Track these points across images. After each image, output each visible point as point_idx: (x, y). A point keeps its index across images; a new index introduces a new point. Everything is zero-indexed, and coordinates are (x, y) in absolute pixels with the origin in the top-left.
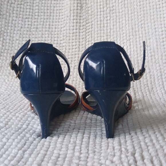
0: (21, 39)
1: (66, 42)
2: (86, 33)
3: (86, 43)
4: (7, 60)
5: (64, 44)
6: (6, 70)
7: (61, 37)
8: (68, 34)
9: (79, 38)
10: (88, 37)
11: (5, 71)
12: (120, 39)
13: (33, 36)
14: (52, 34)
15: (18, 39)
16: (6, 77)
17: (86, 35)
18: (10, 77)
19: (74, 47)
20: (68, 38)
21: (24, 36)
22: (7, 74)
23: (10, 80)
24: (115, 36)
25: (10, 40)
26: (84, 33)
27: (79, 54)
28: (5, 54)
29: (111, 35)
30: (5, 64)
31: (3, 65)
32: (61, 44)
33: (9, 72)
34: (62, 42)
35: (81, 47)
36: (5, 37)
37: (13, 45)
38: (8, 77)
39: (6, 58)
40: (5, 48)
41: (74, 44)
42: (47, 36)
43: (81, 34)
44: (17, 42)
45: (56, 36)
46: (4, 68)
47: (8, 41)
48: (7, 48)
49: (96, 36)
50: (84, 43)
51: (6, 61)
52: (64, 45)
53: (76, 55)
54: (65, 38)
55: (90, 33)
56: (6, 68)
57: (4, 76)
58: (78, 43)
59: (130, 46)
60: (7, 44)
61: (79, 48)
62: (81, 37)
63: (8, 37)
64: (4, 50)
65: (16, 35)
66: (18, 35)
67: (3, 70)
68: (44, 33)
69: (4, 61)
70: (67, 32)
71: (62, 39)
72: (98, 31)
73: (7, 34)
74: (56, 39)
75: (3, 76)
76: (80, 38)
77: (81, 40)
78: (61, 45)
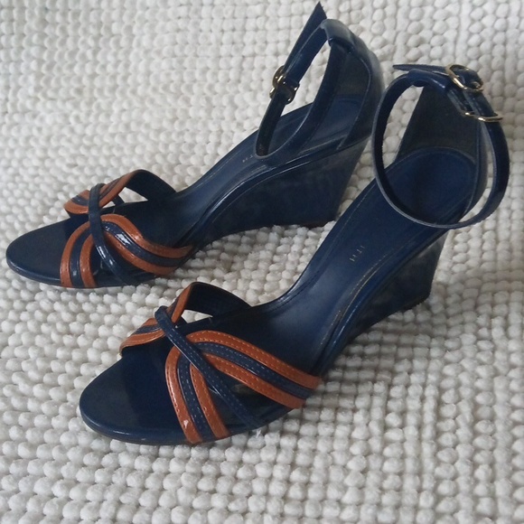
4: (68, 36)
6: (68, 79)
11: (63, 83)
16: (69, 106)
18: (83, 106)
22: (72, 93)
23: (82, 116)
28: (58, 18)
30: (61, 56)
31: (56, 58)
33: (76, 85)
38: (76, 106)
39: (63, 30)
46: (59, 69)
51: (63, 43)
56: (65, 71)
57: (64, 101)
67: (58, 80)
69: (57, 45)
75: (59, 104)
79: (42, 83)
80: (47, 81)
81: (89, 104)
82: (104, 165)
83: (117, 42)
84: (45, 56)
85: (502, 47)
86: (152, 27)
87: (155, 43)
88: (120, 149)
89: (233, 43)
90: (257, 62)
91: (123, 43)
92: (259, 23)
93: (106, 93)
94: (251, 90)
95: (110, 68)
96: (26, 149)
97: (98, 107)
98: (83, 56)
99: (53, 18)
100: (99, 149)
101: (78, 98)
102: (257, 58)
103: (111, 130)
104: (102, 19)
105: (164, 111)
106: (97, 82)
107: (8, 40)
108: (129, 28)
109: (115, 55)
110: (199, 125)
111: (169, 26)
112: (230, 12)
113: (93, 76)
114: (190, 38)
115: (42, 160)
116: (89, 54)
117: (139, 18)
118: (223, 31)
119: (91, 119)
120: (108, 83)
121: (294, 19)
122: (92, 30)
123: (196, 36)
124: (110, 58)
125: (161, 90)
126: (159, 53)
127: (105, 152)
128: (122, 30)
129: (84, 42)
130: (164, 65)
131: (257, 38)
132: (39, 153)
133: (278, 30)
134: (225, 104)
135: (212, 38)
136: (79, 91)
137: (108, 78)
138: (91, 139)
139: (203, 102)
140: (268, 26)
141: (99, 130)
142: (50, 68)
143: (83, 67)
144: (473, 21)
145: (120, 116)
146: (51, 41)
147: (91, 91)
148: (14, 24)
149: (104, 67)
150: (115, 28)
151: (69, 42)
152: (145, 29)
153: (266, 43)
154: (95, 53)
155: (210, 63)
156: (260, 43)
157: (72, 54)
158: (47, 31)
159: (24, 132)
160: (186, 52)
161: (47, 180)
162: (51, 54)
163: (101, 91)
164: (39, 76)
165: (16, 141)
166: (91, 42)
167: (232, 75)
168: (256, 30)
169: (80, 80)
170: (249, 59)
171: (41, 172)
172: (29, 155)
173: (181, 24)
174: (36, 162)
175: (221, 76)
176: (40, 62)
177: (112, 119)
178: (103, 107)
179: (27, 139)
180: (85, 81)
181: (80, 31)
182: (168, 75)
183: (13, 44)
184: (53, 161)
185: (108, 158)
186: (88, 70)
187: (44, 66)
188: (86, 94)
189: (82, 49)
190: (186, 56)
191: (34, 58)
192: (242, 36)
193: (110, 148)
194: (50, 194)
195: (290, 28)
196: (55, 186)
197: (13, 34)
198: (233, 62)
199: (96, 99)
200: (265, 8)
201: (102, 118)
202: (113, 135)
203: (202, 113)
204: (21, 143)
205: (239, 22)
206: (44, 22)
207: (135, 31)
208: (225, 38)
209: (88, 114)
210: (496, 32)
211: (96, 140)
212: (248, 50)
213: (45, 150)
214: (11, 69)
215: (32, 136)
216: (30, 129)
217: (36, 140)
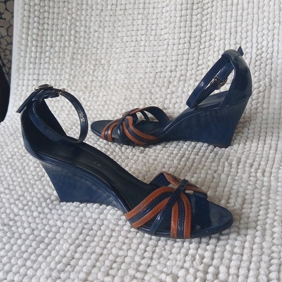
0: (101, 30)
1: (169, 33)
2: (203, 16)
3: (202, 33)
4: (83, 64)
5: (166, 36)
6: (81, 82)
7: (162, 24)
8: (172, 18)
9: (190, 25)
10: (205, 23)
11: (79, 83)
12: (258, 28)
13: (120, 24)
14: (148, 20)
15: (96, 29)
16: (81, 93)
17: (203, 19)
18: (87, 94)
19: (182, 41)
20: (172, 25)
21: (106, 24)
22: (83, 88)
24: (250, 21)
25: (85, 32)
26: (199, 16)
27: (188, 54)
28: (79, 57)
29: (243, 20)
30: (79, 73)
31: (77, 74)
32: (161, 35)
33: (85, 85)
34: (163, 32)
35: (192, 41)
36: (77, 29)
37: (91, 41)
38: (84, 93)
39: (81, 62)
40: (79, 46)
41: (182, 35)
42: (140, 22)
43: (195, 18)
44: (96, 34)
45: (154, 21)
46: (78, 78)
47: (82, 34)
48: (81, 45)
49: (218, 21)
50: (198, 33)
51: (80, 67)
52: (166, 38)
53: (184, 56)
54: (167, 25)
55: (208, 16)
56: (81, 79)
57: (79, 91)
58: (188, 34)
59: (273, 41)
60: (82, 39)
61: (190, 43)
62: (194, 23)
63: (82, 29)
64: (78, 50)
65: (94, 23)
66: (97, 23)
67: (77, 83)
68: (135, 18)
69: (78, 68)
70: (172, 15)
71: (163, 26)
72: (222, 12)
73: (81, 23)
74: (154, 27)
76: (193, 25)
77: (194, 29)
78: (161, 38)
79: (70, 84)
80: (73, 83)
81: (90, 93)
82: (94, 117)
83: (103, 67)
84: (72, 72)
85: (270, 65)
86: (118, 61)
87: (119, 68)
88: (101, 111)
89: (153, 67)
90: (163, 75)
91: (106, 67)
92: (164, 58)
93: (97, 88)
94: (159, 87)
95: (100, 78)
96: (61, 111)
97: (94, 94)
98: (89, 73)
99: (77, 57)
100: (93, 111)
101: (85, 90)
102: (162, 73)
103: (98, 103)
104: (98, 57)
105: (121, 96)
106: (94, 84)
107: (57, 65)
108: (109, 62)
109: (102, 72)
110: (136, 102)
111: (125, 61)
112: (151, 54)
113: (92, 81)
114: (134, 65)
115: (68, 115)
116: (91, 72)
117: (113, 57)
118: (148, 62)
119: (90, 99)
120: (98, 84)
121: (179, 56)
122: (93, 62)
123: (136, 64)
124: (100, 74)
125: (120, 87)
126: (121, 71)
127: (95, 112)
128: (106, 63)
129: (89, 67)
130: (123, 76)
131: (162, 65)
132: (67, 112)
133: (172, 61)
134: (147, 93)
135: (143, 65)
136: (86, 87)
137: (98, 82)
138: (90, 107)
139: (138, 92)
140: (167, 60)
141: (93, 103)
142: (74, 77)
143: (88, 77)
144: (257, 55)
145: (103, 98)
146: (75, 66)
147: (91, 87)
148: (60, 59)
149: (97, 77)
150: (103, 62)
151: (83, 67)
152: (115, 62)
153: (167, 67)
154: (94, 72)
155: (142, 75)
156: (164, 67)
157: (84, 72)
158: (74, 62)
159: (61, 104)
160: (132, 71)
161: (69, 122)
162: (75, 72)
163: (95, 87)
164: (69, 81)
165: (57, 107)
166: (92, 67)
167: (151, 80)
168: (163, 61)
169: (86, 82)
170: (159, 74)
171: (67, 119)
172: (62, 113)
173: (130, 59)
174: (65, 116)
175: (146, 81)
176: (70, 75)
177: (99, 99)
178: (96, 94)
179: (62, 107)
180: (89, 83)
181: (88, 62)
182: (124, 81)
183: (59, 67)
184: (72, 115)
185: (96, 114)
186: (90, 78)
187: (72, 77)
188: (89, 89)
189: (88, 70)
190: (132, 73)
191: (67, 73)
192: (156, 64)
193: (97, 111)
194: (70, 126)
195: (178, 60)
196: (72, 124)
197: (59, 63)
198: (152, 75)
199: (93, 91)
200: (167, 52)
201: (95, 99)
202: (99, 105)
203: (137, 97)
204: (59, 108)
205: (155, 58)
206: (73, 59)
207: (111, 63)
208: (149, 65)
209: (89, 97)
210: (267, 59)
211: (92, 107)
212: (159, 70)
213: (69, 111)
214: (58, 77)
215: (64, 106)
216: (64, 103)
217: (66, 107)
